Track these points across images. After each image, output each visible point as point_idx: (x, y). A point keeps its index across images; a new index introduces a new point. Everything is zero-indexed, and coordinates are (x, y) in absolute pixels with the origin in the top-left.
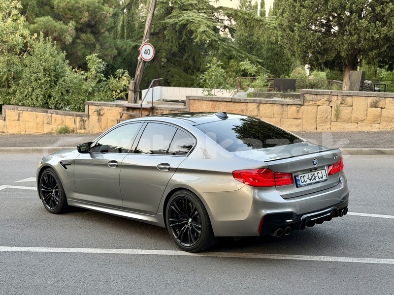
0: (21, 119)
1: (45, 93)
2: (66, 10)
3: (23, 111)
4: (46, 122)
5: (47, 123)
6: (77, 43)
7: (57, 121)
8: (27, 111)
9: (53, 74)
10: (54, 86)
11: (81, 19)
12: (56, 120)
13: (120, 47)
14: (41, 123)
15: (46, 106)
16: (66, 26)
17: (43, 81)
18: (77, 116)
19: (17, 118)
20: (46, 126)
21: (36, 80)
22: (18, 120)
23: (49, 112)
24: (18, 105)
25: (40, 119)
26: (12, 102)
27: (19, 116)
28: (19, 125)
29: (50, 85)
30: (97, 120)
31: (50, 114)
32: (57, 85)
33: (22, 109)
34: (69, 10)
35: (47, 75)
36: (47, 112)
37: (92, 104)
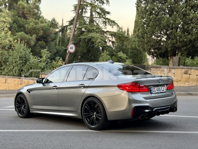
0: (7, 82)
1: (19, 69)
2: (32, 29)
3: (8, 78)
4: (19, 83)
5: (20, 84)
6: (37, 45)
7: (25, 83)
8: (10, 78)
9: (24, 59)
10: (24, 65)
11: (39, 34)
12: (24, 82)
13: (58, 49)
14: (17, 84)
15: (20, 75)
16: (31, 37)
17: (19, 63)
18: (35, 80)
19: (5, 81)
20: (19, 85)
21: (15, 62)
22: (5, 83)
23: (21, 78)
24: (5, 75)
25: (16, 82)
26: (2, 74)
27: (6, 81)
28: (6, 85)
29: (22, 65)
31: (22, 79)
32: (26, 65)
33: (8, 77)
34: (33, 29)
35: (21, 60)
36: (20, 78)
37: (43, 74)
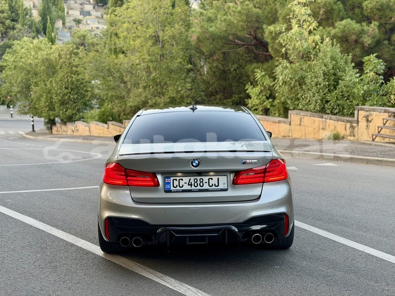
0: (302, 124)
1: (322, 98)
2: (375, 10)
3: (304, 116)
4: (321, 127)
5: (322, 129)
6: (384, 44)
7: (330, 127)
8: (307, 116)
9: (332, 78)
10: (332, 90)
11: (391, 18)
12: (329, 125)
14: (317, 128)
15: (323, 111)
16: (368, 28)
17: (322, 85)
18: (348, 121)
19: (298, 122)
20: (321, 131)
21: (317, 85)
22: (300, 125)
23: (324, 117)
24: (301, 110)
25: (316, 125)
26: (299, 107)
27: (301, 121)
28: (301, 130)
29: (329, 90)
30: (365, 127)
31: (325, 120)
32: (336, 89)
33: (303, 114)
34: (378, 9)
35: (326, 80)
36: (322, 118)
37: (361, 109)
